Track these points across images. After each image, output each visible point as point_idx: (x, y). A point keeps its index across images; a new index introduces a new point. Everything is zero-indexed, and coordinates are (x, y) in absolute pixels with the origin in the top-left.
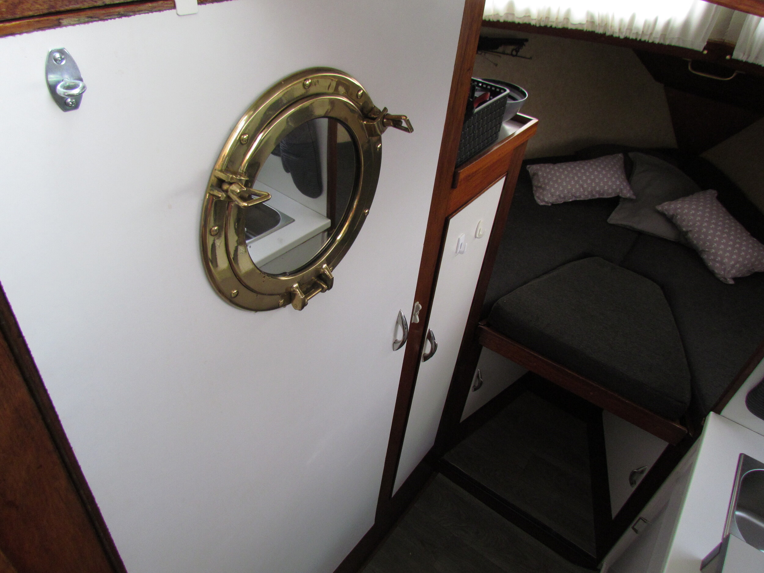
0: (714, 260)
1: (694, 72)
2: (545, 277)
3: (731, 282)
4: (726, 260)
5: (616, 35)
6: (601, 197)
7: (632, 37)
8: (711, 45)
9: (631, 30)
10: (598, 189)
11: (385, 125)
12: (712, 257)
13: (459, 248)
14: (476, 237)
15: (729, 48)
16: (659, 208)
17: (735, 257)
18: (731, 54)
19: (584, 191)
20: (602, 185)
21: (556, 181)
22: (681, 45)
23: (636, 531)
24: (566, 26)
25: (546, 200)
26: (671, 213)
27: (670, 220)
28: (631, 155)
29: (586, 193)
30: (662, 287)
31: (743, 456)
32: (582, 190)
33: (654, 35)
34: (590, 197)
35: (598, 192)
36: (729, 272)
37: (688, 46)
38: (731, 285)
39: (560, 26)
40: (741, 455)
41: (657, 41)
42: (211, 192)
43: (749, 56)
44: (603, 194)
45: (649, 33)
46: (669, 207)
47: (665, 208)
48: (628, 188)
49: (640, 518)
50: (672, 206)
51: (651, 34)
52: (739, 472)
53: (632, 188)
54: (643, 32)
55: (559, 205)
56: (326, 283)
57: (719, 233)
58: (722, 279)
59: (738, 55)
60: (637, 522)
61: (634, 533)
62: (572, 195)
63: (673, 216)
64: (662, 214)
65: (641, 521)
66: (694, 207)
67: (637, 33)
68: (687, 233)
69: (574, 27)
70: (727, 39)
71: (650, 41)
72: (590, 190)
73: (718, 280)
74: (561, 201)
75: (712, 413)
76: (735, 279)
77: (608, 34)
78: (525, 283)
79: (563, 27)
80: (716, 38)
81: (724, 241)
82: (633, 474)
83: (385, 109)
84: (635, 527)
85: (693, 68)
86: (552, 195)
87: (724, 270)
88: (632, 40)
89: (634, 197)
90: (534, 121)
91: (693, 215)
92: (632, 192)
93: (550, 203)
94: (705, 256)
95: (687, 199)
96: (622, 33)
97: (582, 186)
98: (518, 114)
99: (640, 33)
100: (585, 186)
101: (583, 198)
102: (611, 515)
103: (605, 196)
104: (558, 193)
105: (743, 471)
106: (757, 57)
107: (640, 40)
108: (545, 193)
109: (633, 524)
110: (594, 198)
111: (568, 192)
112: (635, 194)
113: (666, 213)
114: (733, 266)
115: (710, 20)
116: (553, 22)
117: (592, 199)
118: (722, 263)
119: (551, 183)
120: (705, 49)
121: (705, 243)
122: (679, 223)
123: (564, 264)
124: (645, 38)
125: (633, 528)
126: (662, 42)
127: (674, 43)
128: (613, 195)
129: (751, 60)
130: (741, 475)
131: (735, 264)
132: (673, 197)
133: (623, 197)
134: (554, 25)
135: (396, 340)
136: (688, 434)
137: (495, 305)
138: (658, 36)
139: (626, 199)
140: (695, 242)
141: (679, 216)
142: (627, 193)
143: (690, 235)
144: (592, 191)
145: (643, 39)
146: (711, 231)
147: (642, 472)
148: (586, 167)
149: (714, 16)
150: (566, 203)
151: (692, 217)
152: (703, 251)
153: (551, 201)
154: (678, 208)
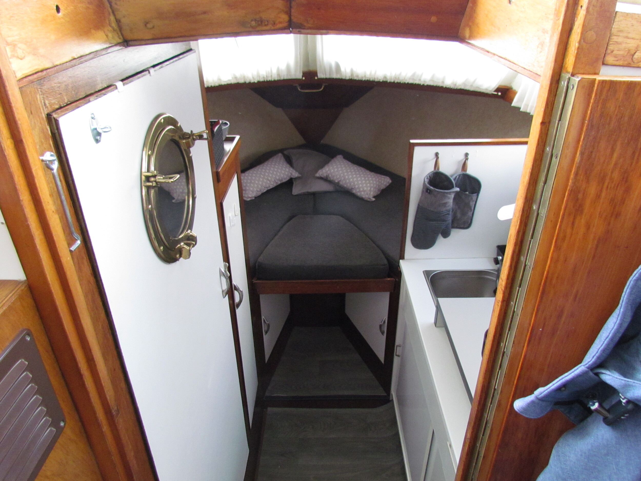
0: (360, 191)
1: (303, 91)
2: (277, 237)
3: (374, 199)
4: (365, 189)
5: (252, 81)
6: (282, 182)
7: (262, 80)
8: (305, 74)
9: (260, 77)
10: (278, 178)
11: (194, 140)
12: (358, 190)
13: (231, 223)
14: (235, 215)
15: (315, 73)
16: (317, 175)
17: (368, 185)
18: (317, 76)
19: (270, 182)
20: (279, 174)
21: (251, 182)
22: (289, 77)
23: (398, 356)
24: (220, 84)
25: (250, 196)
26: (325, 175)
27: (326, 180)
28: (285, 152)
29: (272, 183)
30: (342, 216)
31: (424, 272)
32: (269, 182)
33: (273, 76)
34: (275, 185)
35: (279, 180)
36: (370, 194)
37: (293, 77)
38: (374, 201)
39: (217, 84)
40: (423, 272)
41: (276, 79)
42: (145, 185)
43: (326, 75)
44: (282, 180)
45: (270, 76)
46: (323, 172)
47: (320, 174)
48: (294, 171)
49: (397, 346)
50: (324, 171)
51: (271, 76)
52: (427, 280)
53: (296, 170)
54: (267, 76)
55: (259, 196)
56: (193, 241)
57: (354, 176)
58: (368, 200)
59: (321, 75)
60: (396, 349)
61: (398, 357)
62: (265, 187)
63: (327, 176)
64: (321, 178)
65: (398, 347)
66: (335, 167)
67: (264, 77)
68: (338, 183)
69: (226, 83)
70: (312, 68)
71: (273, 80)
72: (273, 180)
73: (367, 201)
74: (259, 193)
75: (401, 261)
76: (374, 197)
77: (247, 82)
78: (267, 246)
79: (219, 84)
80: (306, 70)
81: (359, 179)
82: (381, 326)
83: (192, 131)
84: (397, 354)
85: (301, 89)
86: (253, 192)
87: (367, 194)
88: (262, 82)
89: (300, 175)
90: (238, 137)
91: (337, 171)
92: (297, 173)
93: (253, 197)
94: (354, 191)
95: (330, 164)
96: (255, 79)
97: (268, 180)
98: (227, 136)
99: (265, 77)
100: (270, 179)
101: (272, 187)
102: (381, 362)
103: (284, 181)
104: (255, 189)
105: (428, 277)
106: (330, 75)
107: (267, 81)
108: (247, 192)
109: (395, 353)
110: (278, 184)
111: (262, 186)
112: (300, 173)
113: (322, 176)
114: (370, 190)
115: (299, 60)
116: (212, 83)
117: (278, 185)
118: (364, 191)
119: (248, 185)
120: (303, 77)
121: (350, 184)
122: (332, 179)
123: (282, 227)
124: (269, 79)
125: (396, 355)
126: (279, 79)
127: (286, 78)
128: (288, 179)
129: (328, 76)
130: (428, 279)
131: (371, 188)
132: (322, 166)
133: (294, 177)
134: (213, 85)
135: (223, 290)
136: (396, 281)
137: (257, 264)
138: (276, 76)
139: (296, 179)
140: (345, 186)
141: (330, 176)
142: (295, 174)
143: (341, 183)
144: (275, 181)
145: (268, 80)
146: (350, 177)
147: (384, 322)
148: (264, 168)
149: (300, 58)
150: (263, 194)
151: (337, 173)
152: (352, 189)
153: (254, 196)
154: (328, 171)
